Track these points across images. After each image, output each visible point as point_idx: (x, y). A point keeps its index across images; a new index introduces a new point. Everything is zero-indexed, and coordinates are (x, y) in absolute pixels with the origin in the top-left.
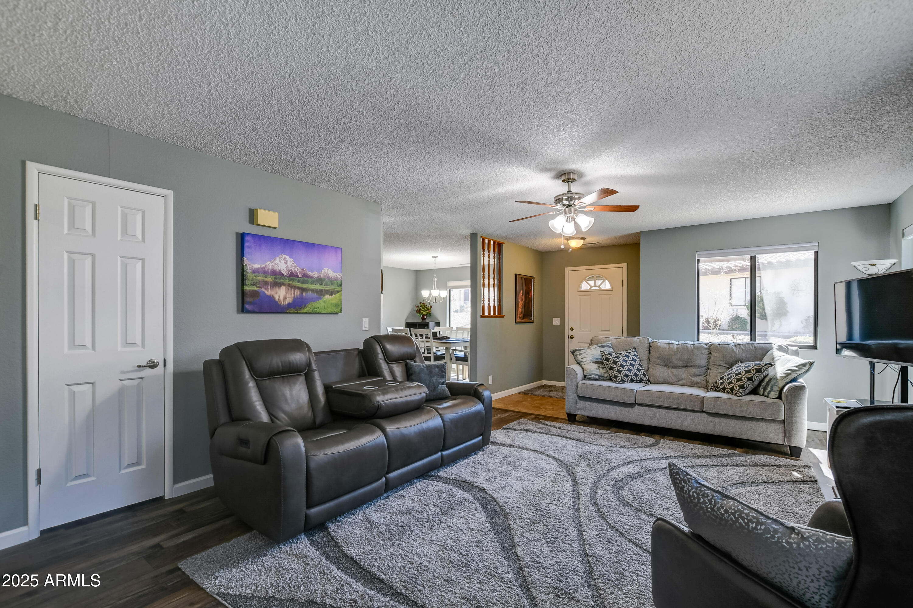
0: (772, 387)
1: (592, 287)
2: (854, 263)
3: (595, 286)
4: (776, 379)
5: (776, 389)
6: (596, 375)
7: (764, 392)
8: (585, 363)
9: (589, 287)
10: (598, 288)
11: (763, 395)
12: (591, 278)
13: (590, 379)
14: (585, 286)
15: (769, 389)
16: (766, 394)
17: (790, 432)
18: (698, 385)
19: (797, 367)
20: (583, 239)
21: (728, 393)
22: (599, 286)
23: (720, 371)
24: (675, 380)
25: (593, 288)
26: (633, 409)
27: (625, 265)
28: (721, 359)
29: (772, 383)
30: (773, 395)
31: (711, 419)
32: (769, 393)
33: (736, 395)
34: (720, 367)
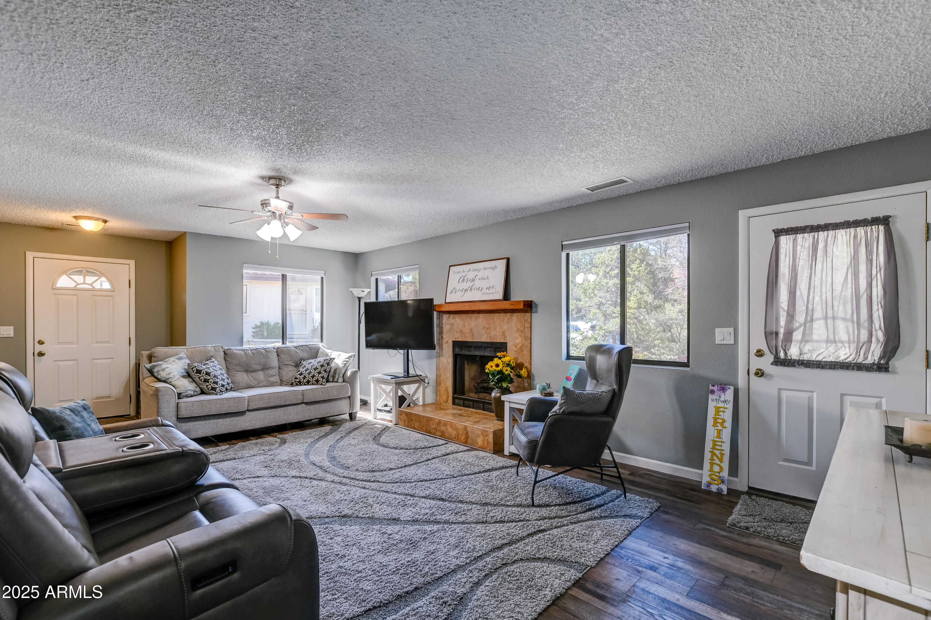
0: (339, 375)
1: (78, 284)
2: (351, 289)
3: (84, 283)
4: (340, 368)
5: (341, 375)
6: (190, 390)
7: (333, 379)
8: (175, 379)
9: (73, 285)
10: (91, 287)
11: (333, 382)
12: (79, 272)
13: (187, 396)
14: (64, 282)
15: (337, 376)
16: (336, 380)
17: (353, 403)
18: (276, 384)
19: (347, 358)
20: (105, 221)
21: (313, 384)
22: (91, 285)
23: (290, 369)
24: (256, 383)
25: (79, 286)
26: (245, 416)
27: (132, 263)
28: (289, 359)
29: (338, 371)
30: (341, 380)
31: (309, 407)
32: (338, 379)
33: (321, 384)
34: (289, 366)
